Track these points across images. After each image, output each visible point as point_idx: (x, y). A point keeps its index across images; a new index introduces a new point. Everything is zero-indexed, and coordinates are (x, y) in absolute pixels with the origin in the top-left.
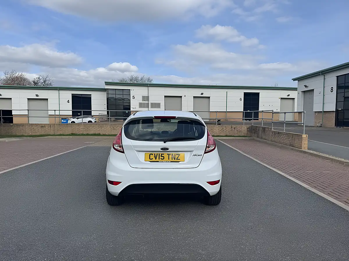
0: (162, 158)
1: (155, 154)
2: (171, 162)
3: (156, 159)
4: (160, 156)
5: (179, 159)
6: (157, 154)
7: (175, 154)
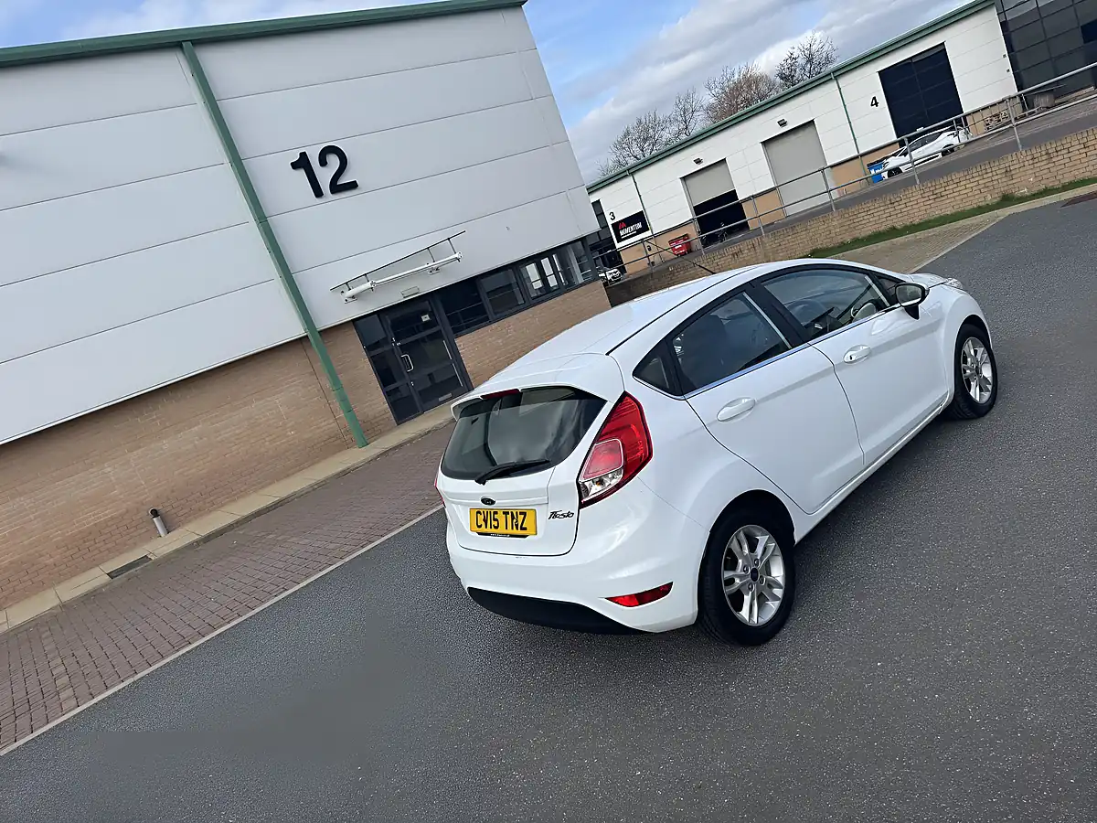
1: (484, 513)
3: (486, 527)
4: (492, 517)
6: (487, 513)
7: (517, 513)
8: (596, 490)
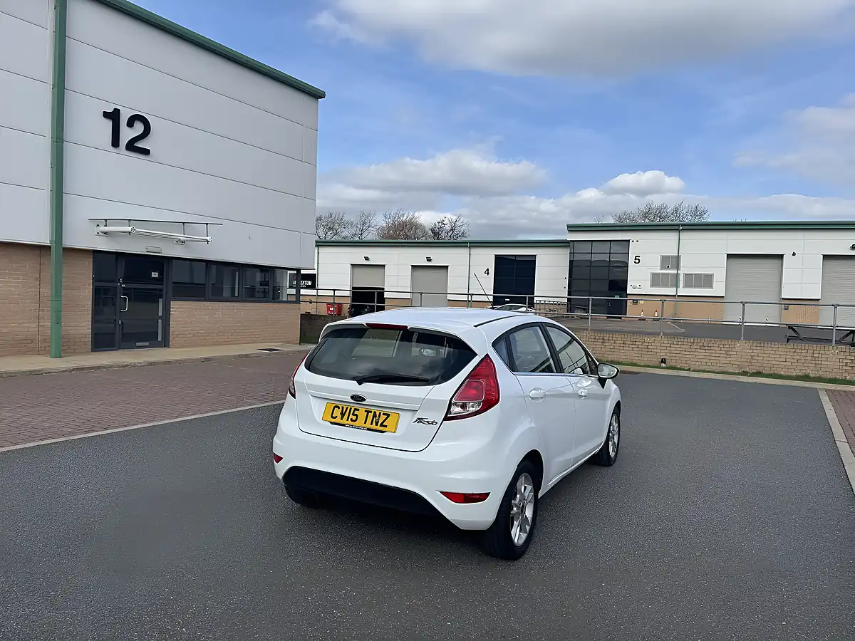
0: (354, 418)
1: (343, 408)
2: (369, 429)
3: (342, 419)
4: (352, 412)
5: (386, 426)
6: (347, 408)
7: (380, 413)
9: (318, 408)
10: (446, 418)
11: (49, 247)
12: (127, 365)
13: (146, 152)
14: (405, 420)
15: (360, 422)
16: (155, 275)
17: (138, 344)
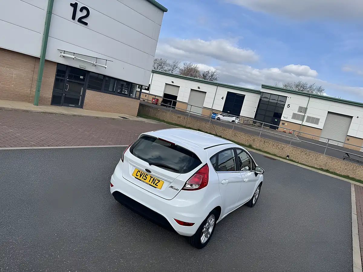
0: (145, 178)
1: (141, 172)
2: (150, 185)
3: (140, 177)
4: (144, 176)
5: (157, 186)
6: (143, 173)
7: (156, 179)
8: (188, 186)
9: (131, 170)
10: (183, 189)
11: (40, 58)
12: (64, 114)
13: (86, 24)
14: (166, 185)
15: (147, 181)
16: (82, 77)
17: (70, 105)
